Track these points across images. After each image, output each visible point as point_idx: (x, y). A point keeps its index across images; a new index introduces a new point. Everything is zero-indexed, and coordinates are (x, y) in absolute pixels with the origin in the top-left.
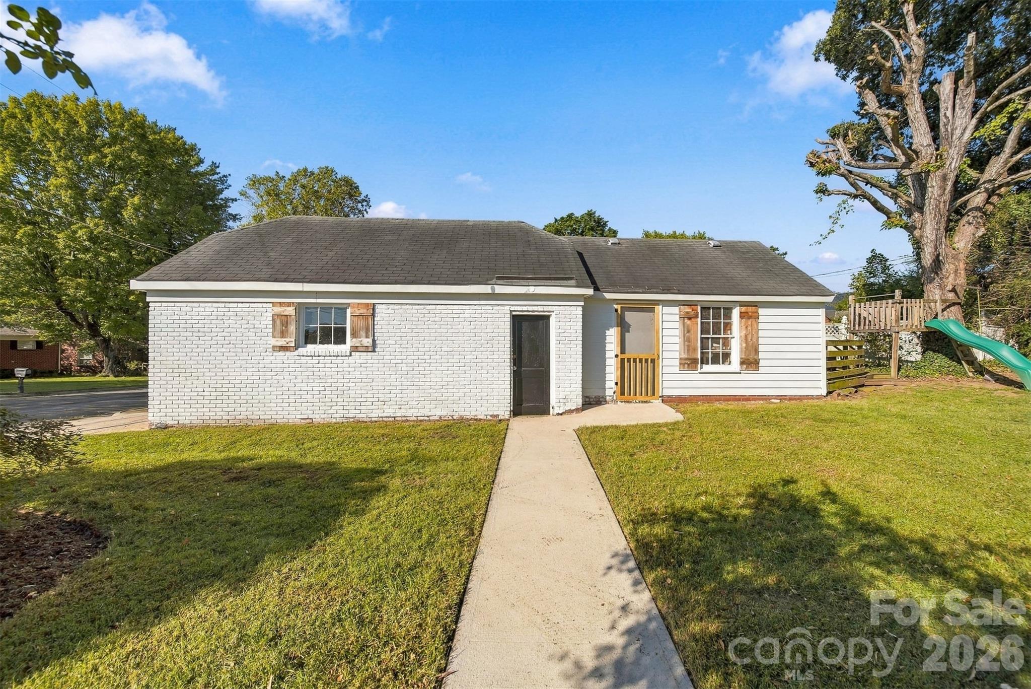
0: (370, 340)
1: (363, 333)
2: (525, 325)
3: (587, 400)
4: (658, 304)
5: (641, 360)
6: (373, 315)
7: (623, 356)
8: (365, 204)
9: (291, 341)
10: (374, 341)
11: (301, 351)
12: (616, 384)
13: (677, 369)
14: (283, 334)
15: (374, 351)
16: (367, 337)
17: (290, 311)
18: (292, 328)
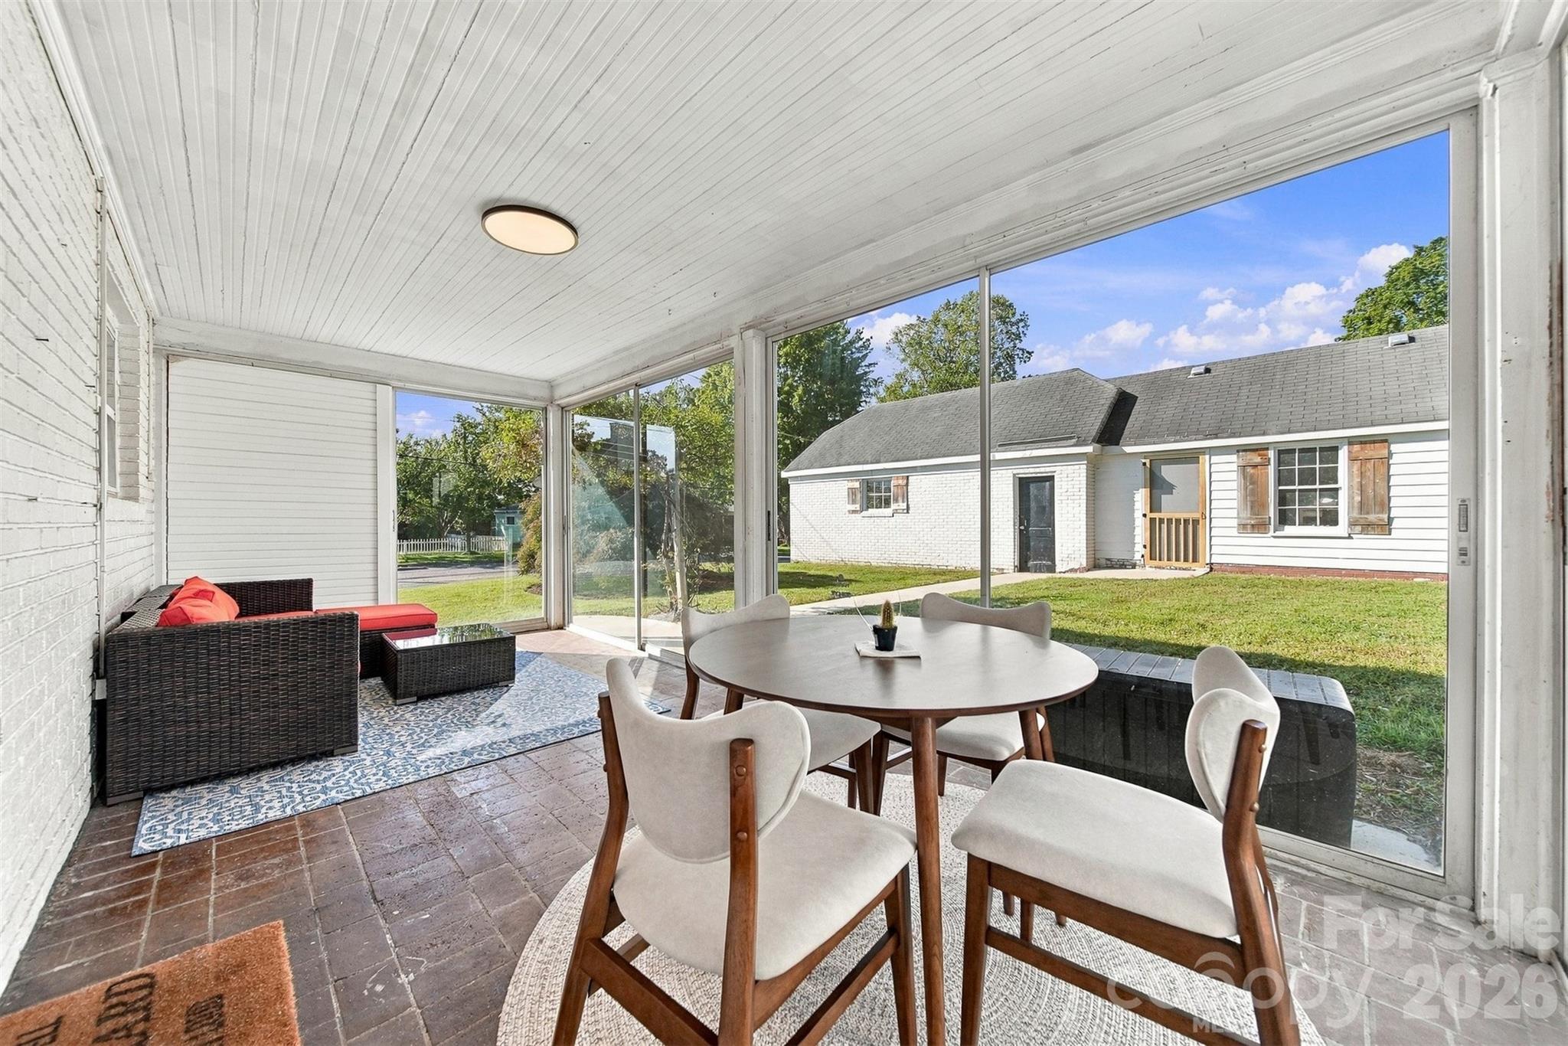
0: (905, 504)
1: (900, 499)
2: (1033, 488)
3: (1109, 562)
4: (1204, 453)
5: (1178, 521)
6: (907, 485)
7: (1153, 515)
8: (1021, 324)
9: (857, 507)
10: (908, 505)
11: (864, 513)
12: (1145, 547)
13: (1234, 532)
14: (854, 502)
15: (908, 512)
16: (903, 502)
17: (857, 485)
18: (859, 496)
